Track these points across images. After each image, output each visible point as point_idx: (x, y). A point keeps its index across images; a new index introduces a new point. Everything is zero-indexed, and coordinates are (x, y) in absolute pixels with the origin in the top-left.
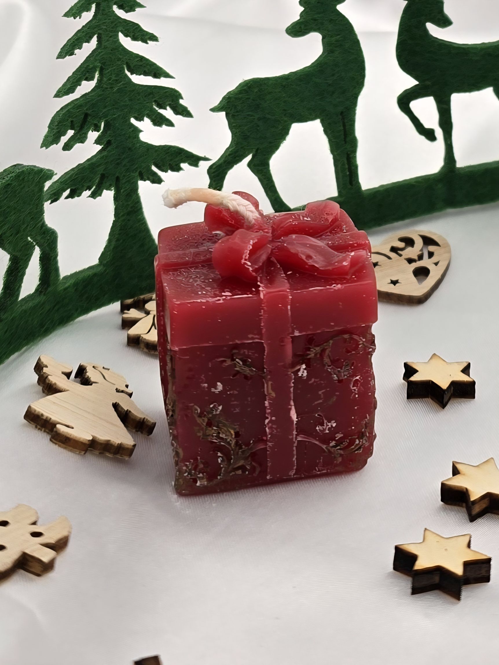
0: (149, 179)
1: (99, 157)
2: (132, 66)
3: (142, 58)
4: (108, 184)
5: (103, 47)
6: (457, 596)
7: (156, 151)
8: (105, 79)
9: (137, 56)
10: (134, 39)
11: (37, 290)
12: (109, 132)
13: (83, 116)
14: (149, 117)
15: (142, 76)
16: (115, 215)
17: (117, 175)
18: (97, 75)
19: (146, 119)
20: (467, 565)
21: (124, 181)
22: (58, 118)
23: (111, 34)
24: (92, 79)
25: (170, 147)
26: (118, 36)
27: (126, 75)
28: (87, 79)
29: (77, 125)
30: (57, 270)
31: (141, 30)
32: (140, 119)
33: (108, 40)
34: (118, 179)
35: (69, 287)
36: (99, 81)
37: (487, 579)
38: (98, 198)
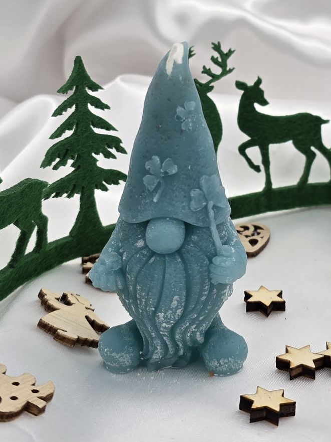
0: (100, 189)
1: (73, 174)
2: (95, 123)
3: (100, 119)
4: (77, 191)
5: (79, 111)
6: (277, 424)
7: (105, 172)
8: (79, 130)
9: (98, 117)
10: (97, 107)
11: (34, 250)
12: (79, 161)
13: (65, 151)
14: (102, 153)
15: (100, 129)
16: (81, 208)
17: (83, 185)
18: (74, 127)
19: (101, 154)
20: (282, 406)
21: (87, 189)
22: (51, 151)
23: (84, 104)
24: (71, 129)
25: (114, 171)
26: (87, 105)
27: (91, 128)
28: (69, 129)
29: (62, 156)
30: (46, 239)
31: (101, 102)
32: (97, 153)
33: (82, 107)
34: (83, 187)
35: (52, 249)
36: (76, 131)
37: (293, 414)
38: (72, 198)
